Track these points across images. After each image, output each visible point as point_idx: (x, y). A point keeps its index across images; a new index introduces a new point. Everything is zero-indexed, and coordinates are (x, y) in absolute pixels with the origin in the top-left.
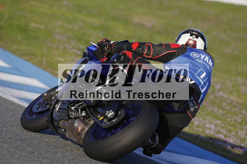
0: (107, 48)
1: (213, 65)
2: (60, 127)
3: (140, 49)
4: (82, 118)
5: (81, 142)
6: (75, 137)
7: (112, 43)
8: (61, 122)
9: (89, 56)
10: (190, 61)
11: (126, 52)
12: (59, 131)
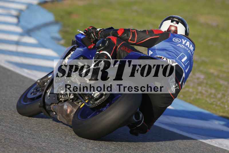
0: (94, 35)
1: (194, 50)
2: (52, 111)
3: (125, 35)
4: (71, 101)
5: (70, 123)
6: (65, 119)
7: (98, 30)
8: (52, 106)
9: (77, 43)
10: (171, 46)
11: (111, 37)
12: (51, 115)
